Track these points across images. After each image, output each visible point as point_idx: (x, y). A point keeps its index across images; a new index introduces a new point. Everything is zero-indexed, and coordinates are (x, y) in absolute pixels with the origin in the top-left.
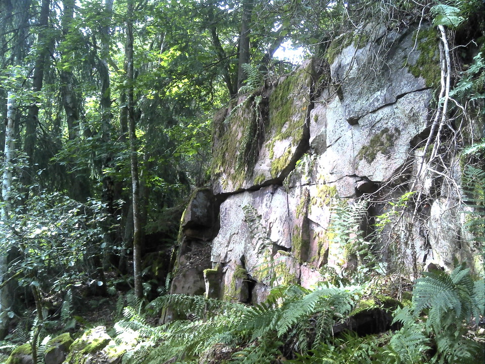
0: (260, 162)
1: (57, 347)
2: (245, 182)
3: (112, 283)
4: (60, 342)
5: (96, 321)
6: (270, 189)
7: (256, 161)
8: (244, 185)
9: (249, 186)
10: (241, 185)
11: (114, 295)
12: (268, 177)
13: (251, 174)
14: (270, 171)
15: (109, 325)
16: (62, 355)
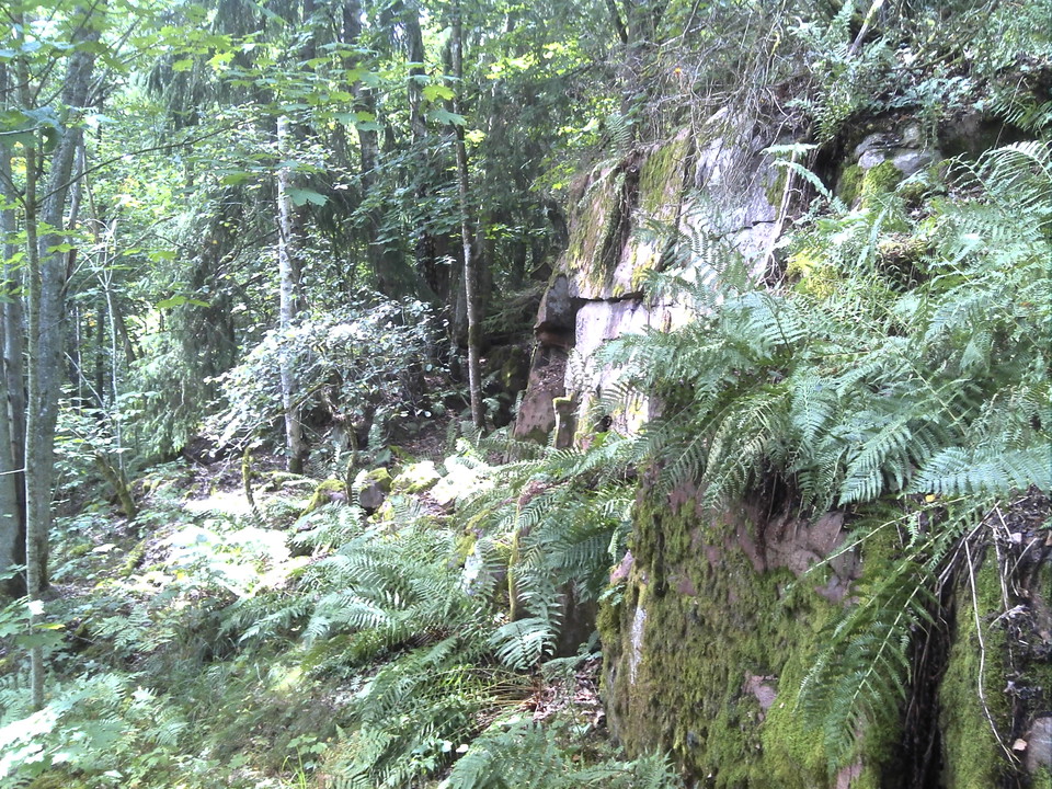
0: (621, 266)
1: (372, 484)
2: (603, 289)
3: (439, 395)
4: (375, 478)
5: (418, 454)
6: (630, 305)
7: (618, 262)
8: (602, 293)
9: (608, 296)
10: (599, 293)
11: (442, 416)
12: (629, 289)
13: (610, 280)
14: (630, 281)
15: (438, 460)
16: (379, 497)
